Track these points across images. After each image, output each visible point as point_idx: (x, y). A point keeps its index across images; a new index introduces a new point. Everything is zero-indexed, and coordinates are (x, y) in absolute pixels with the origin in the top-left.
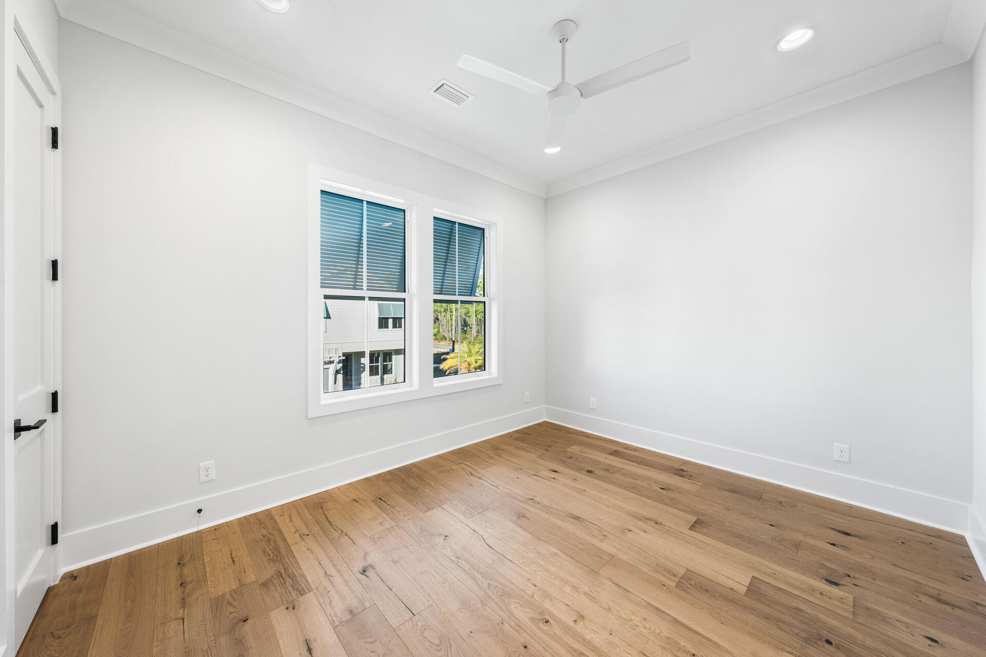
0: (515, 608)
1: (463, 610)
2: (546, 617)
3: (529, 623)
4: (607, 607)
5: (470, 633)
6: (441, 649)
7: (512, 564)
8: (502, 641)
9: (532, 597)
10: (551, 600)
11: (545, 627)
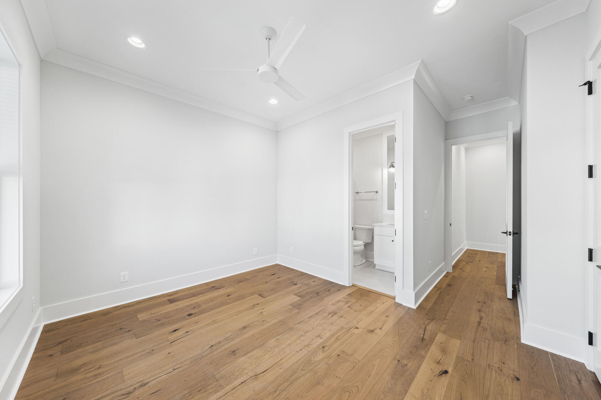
0: (317, 358)
1: (323, 382)
2: (321, 347)
3: (325, 354)
4: (312, 329)
5: (337, 378)
6: (351, 390)
7: (283, 359)
8: (338, 364)
9: (309, 351)
10: (310, 344)
11: (327, 348)
